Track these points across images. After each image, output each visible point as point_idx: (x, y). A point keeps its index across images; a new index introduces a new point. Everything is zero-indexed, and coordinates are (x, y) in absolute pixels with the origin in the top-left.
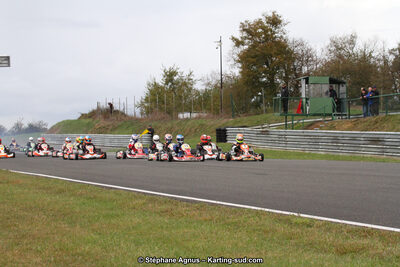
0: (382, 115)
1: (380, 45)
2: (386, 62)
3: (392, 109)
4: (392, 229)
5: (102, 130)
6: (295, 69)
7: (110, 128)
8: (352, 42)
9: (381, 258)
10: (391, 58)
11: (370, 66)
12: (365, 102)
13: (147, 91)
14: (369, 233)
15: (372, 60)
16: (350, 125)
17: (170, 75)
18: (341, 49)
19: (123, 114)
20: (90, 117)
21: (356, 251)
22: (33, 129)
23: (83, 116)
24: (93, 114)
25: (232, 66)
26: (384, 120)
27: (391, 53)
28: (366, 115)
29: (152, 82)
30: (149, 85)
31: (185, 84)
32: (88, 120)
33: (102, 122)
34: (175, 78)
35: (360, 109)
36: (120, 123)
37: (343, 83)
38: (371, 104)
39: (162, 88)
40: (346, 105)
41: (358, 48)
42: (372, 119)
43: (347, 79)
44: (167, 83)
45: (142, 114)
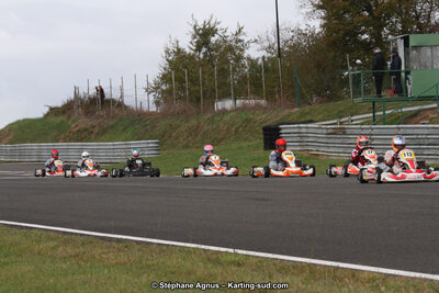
5: (83, 136)
6: (418, 17)
7: (96, 130)
13: (164, 63)
17: (204, 35)
19: (120, 105)
20: (64, 112)
23: (53, 111)
24: (68, 108)
25: (309, 15)
29: (172, 48)
30: (167, 52)
31: (230, 49)
32: (60, 119)
33: (84, 122)
34: (213, 39)
36: (112, 123)
39: (191, 57)
44: (199, 49)
45: (157, 103)
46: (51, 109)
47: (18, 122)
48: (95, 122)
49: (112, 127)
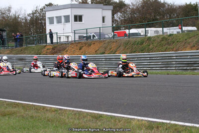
0: (24, 47)
1: (23, 12)
2: (26, 20)
3: (29, 44)
4: (29, 103)
8: (9, 10)
9: (23, 117)
10: (29, 18)
11: (18, 22)
12: (16, 40)
14: (17, 105)
15: (19, 19)
16: (8, 52)
18: (4, 14)
21: (11, 114)
26: (25, 49)
27: (28, 16)
28: (16, 47)
35: (13, 44)
37: (5, 31)
38: (19, 41)
40: (6, 42)
41: (12, 13)
42: (20, 48)
43: (7, 29)
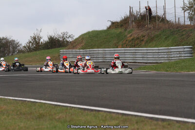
5: (136, 43)
7: (146, 39)
19: (163, 20)
20: (122, 26)
22: (55, 44)
23: (114, 25)
24: (125, 22)
32: (119, 30)
33: (136, 33)
36: (157, 33)
45: (191, 19)
46: (113, 23)
47: (88, 33)
48: (145, 33)
49: (157, 36)
